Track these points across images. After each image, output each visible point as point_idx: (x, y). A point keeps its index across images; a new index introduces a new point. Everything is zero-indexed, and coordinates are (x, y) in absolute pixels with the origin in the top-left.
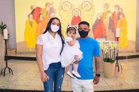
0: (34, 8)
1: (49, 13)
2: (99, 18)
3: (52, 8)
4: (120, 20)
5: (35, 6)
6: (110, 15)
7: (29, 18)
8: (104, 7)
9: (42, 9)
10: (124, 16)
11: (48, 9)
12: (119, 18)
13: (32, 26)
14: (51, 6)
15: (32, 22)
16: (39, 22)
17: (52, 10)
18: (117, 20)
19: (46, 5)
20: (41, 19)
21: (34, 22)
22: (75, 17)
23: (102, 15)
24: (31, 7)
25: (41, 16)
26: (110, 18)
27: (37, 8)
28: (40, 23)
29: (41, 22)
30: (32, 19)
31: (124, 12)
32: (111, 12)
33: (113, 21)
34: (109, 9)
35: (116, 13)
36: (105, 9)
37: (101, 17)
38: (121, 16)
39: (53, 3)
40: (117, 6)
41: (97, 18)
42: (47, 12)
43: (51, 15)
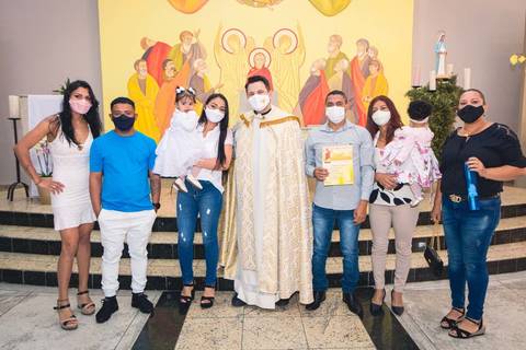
0: (150, 44)
1: (188, 57)
2: (318, 74)
3: (197, 44)
4: (369, 78)
5: (153, 39)
6: (345, 64)
7: (138, 71)
8: (330, 45)
9: (171, 48)
10: (380, 67)
11: (187, 48)
12: (367, 74)
13: (145, 93)
14: (194, 41)
15: (145, 80)
16: (163, 81)
17: (197, 50)
18: (361, 77)
19: (182, 36)
20: (169, 73)
21: (151, 83)
22: (255, 68)
23: (324, 64)
24: (143, 43)
25: (169, 66)
26: (345, 74)
27: (158, 43)
28: (165, 85)
29: (169, 82)
30: (144, 74)
31: (381, 58)
32: (347, 59)
33: (352, 81)
34: (342, 50)
35: (361, 59)
36: (332, 49)
37: (322, 71)
38: (373, 69)
39: (199, 31)
40: (363, 42)
41: (312, 72)
42: (184, 55)
43: (195, 65)
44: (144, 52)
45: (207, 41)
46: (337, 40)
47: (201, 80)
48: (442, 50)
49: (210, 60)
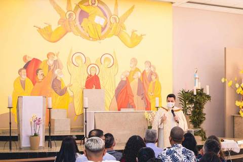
0: (29, 60)
1: (52, 68)
2: (125, 79)
3: (57, 60)
4: (152, 82)
6: (139, 74)
7: (21, 75)
8: (131, 64)
9: (41, 62)
10: (157, 77)
11: (51, 62)
12: (151, 80)
13: (24, 88)
14: (55, 58)
15: (25, 81)
16: (36, 82)
17: (57, 64)
18: (148, 82)
19: (48, 55)
20: (40, 77)
21: (29, 82)
22: (91, 75)
23: (128, 74)
24: (25, 58)
25: (40, 73)
26: (139, 79)
27: (34, 59)
28: (37, 84)
29: (39, 82)
30: (24, 77)
31: (157, 71)
32: (140, 71)
33: (143, 84)
34: (137, 66)
35: (147, 72)
36: (132, 65)
37: (127, 78)
38: (153, 77)
39: (59, 53)
40: (148, 63)
41: (122, 78)
42: (49, 67)
43: (56, 72)
44: (25, 64)
45: (63, 59)
46: (134, 61)
47: (60, 82)
48: (197, 76)
49: (65, 70)
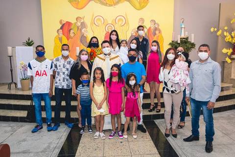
0: (63, 23)
1: (80, 28)
2: (134, 34)
3: (83, 22)
4: (156, 36)
5: (65, 20)
6: (146, 30)
7: (59, 34)
8: (139, 22)
9: (72, 24)
10: (160, 32)
11: (79, 24)
12: (155, 34)
13: (61, 43)
14: (82, 21)
15: (62, 38)
17: (83, 25)
18: (153, 36)
19: (77, 19)
20: (72, 35)
21: (64, 38)
22: (108, 32)
24: (61, 22)
25: (72, 31)
26: (146, 34)
27: (67, 22)
28: (70, 39)
29: (72, 38)
30: (61, 35)
31: (160, 28)
32: (147, 28)
33: (149, 37)
34: (144, 24)
35: (152, 28)
36: (140, 24)
38: (157, 32)
39: (84, 17)
40: (153, 21)
41: (132, 34)
42: (78, 27)
43: (83, 31)
44: (61, 26)
45: (88, 22)
46: (142, 20)
48: (183, 26)
49: (89, 29)
